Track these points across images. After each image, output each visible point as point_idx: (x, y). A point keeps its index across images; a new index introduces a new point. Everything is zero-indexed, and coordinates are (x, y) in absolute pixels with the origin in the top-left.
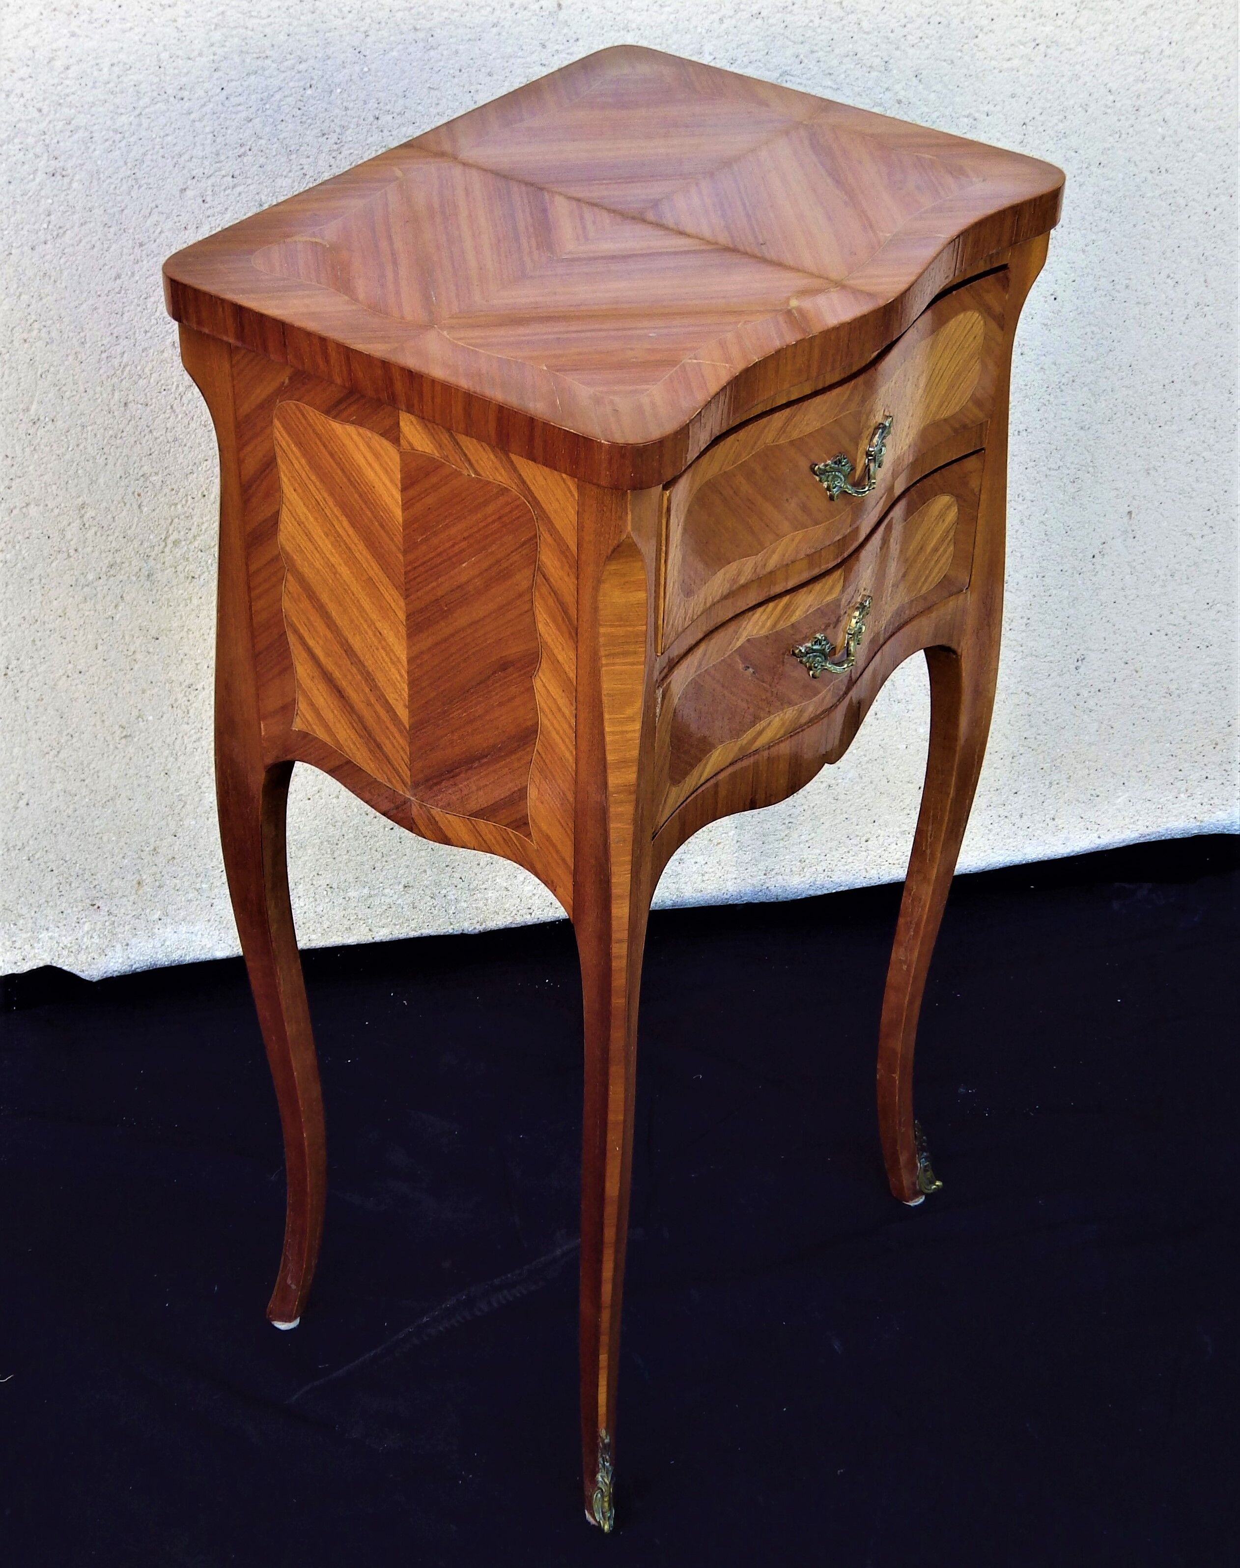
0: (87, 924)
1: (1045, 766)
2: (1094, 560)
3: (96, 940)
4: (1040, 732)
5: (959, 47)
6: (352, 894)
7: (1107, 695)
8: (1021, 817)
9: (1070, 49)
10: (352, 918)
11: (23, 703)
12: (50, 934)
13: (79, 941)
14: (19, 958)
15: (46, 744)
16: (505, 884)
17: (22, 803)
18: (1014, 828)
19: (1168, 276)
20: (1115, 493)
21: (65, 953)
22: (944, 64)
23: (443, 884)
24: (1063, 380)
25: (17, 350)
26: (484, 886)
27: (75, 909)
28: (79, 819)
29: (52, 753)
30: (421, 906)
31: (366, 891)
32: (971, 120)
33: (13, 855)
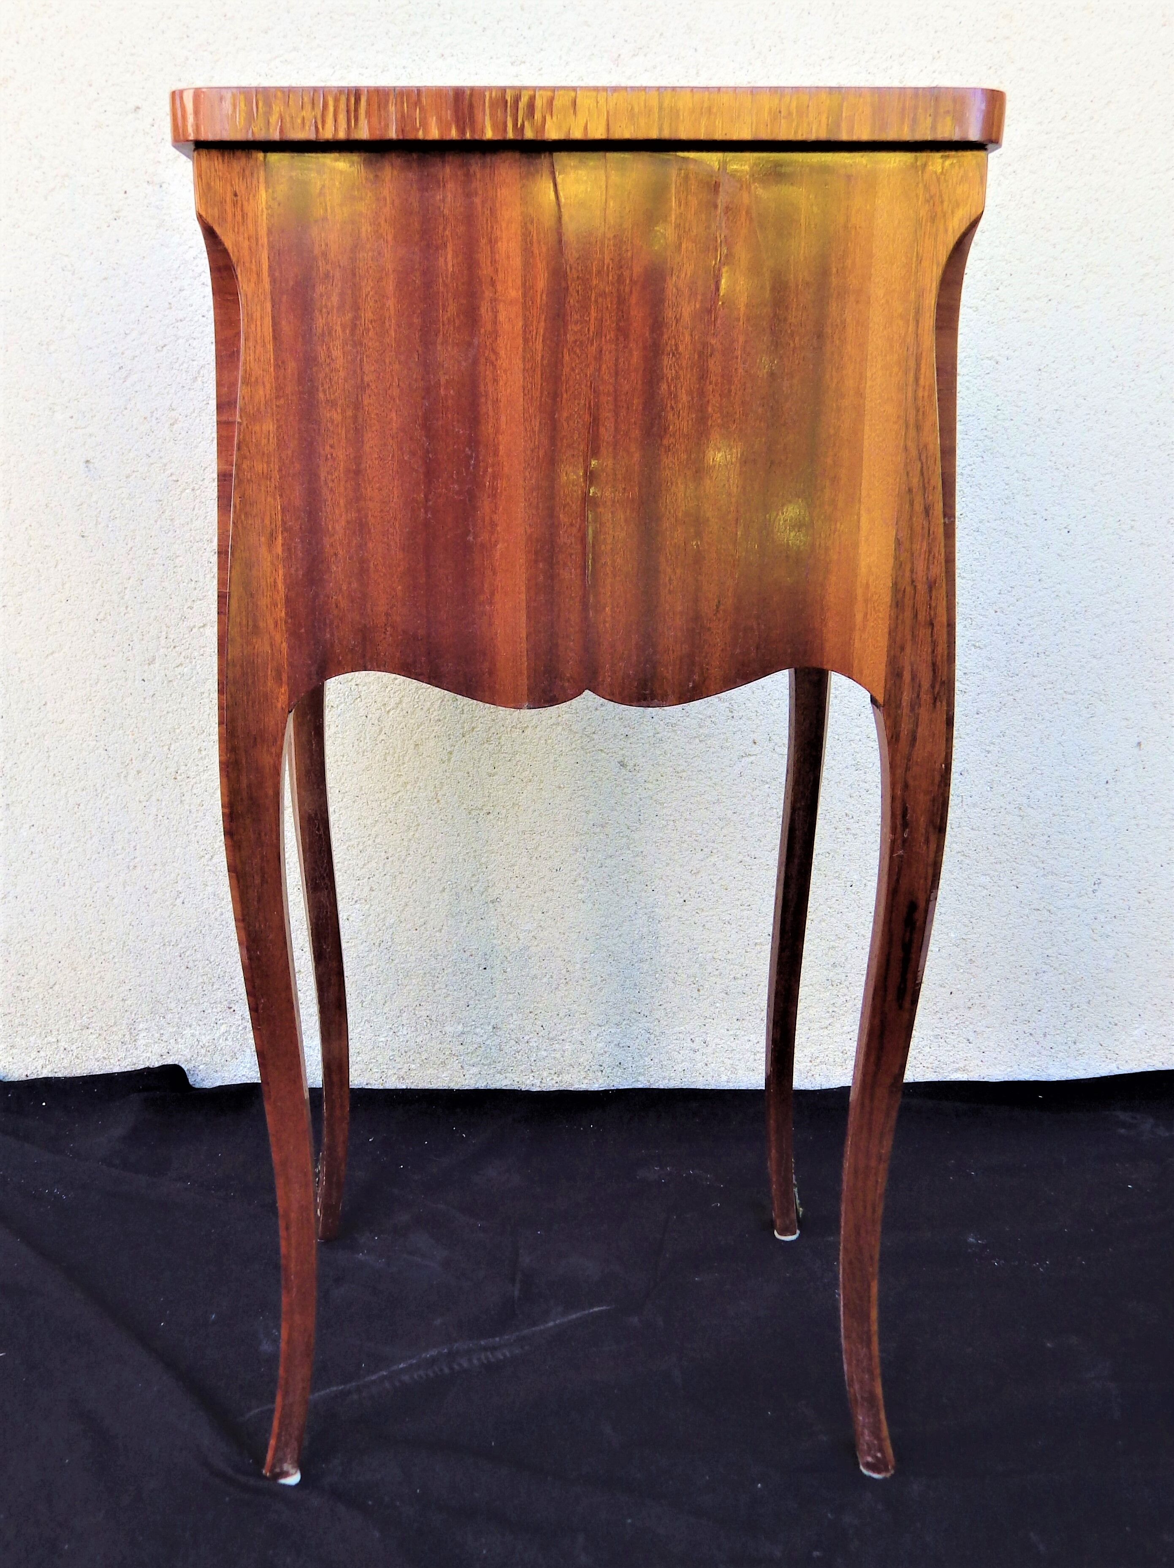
0: (224, 1026)
1: (1066, 987)
2: (1108, 786)
3: (229, 1043)
4: (1060, 951)
5: (983, 296)
6: (448, 1029)
7: (1123, 923)
8: (1045, 1035)
9: (1078, 307)
10: (447, 1053)
11: (187, 807)
12: (192, 1031)
13: (216, 1041)
14: (165, 1051)
15: (203, 847)
16: (580, 1038)
17: (179, 901)
18: (1038, 1047)
19: (1169, 522)
20: (1124, 723)
21: (203, 1051)
22: (970, 310)
23: (527, 1029)
24: (1077, 609)
25: (206, 488)
26: (562, 1037)
27: (214, 1010)
28: (224, 923)
29: (207, 857)
30: (506, 1049)
31: (460, 1028)
32: (994, 363)
33: (168, 950)
